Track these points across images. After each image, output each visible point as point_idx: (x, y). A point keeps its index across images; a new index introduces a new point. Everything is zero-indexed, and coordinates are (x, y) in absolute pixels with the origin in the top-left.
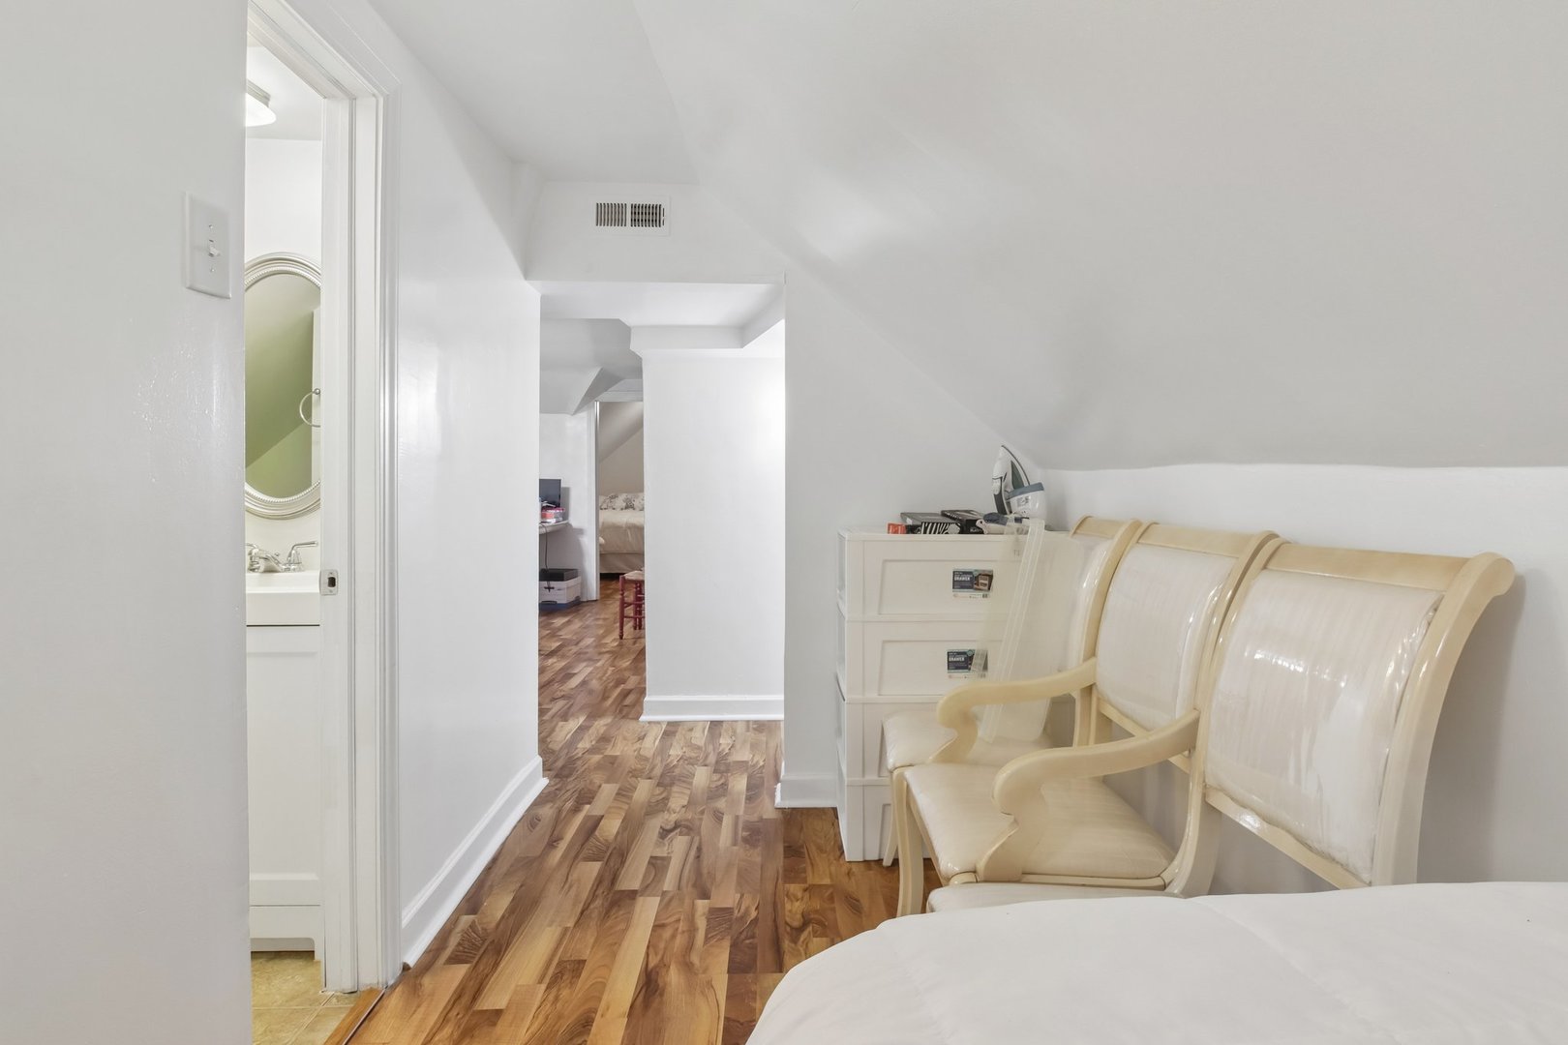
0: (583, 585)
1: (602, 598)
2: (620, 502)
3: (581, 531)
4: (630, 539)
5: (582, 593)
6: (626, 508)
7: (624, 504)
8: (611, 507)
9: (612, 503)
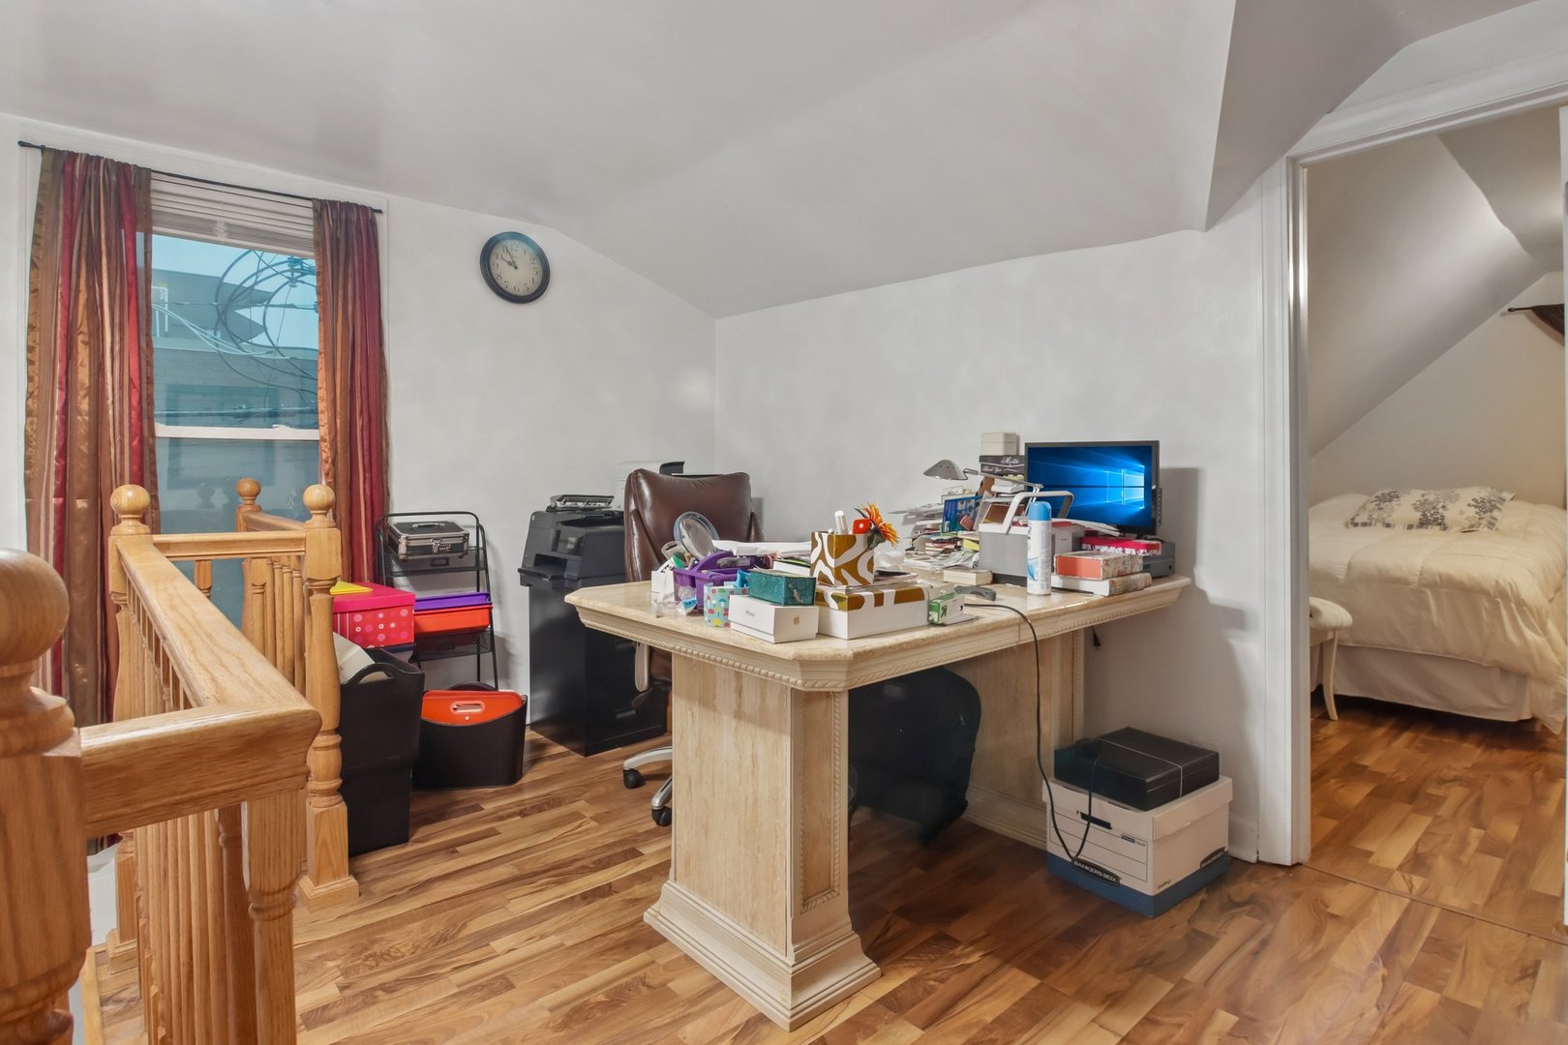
0: (1243, 807)
1: (1317, 851)
2: (1405, 509)
3: (1237, 618)
4: (1435, 618)
5: (1234, 833)
6: (1423, 523)
7: (1418, 515)
8: (1355, 521)
9: (1363, 507)
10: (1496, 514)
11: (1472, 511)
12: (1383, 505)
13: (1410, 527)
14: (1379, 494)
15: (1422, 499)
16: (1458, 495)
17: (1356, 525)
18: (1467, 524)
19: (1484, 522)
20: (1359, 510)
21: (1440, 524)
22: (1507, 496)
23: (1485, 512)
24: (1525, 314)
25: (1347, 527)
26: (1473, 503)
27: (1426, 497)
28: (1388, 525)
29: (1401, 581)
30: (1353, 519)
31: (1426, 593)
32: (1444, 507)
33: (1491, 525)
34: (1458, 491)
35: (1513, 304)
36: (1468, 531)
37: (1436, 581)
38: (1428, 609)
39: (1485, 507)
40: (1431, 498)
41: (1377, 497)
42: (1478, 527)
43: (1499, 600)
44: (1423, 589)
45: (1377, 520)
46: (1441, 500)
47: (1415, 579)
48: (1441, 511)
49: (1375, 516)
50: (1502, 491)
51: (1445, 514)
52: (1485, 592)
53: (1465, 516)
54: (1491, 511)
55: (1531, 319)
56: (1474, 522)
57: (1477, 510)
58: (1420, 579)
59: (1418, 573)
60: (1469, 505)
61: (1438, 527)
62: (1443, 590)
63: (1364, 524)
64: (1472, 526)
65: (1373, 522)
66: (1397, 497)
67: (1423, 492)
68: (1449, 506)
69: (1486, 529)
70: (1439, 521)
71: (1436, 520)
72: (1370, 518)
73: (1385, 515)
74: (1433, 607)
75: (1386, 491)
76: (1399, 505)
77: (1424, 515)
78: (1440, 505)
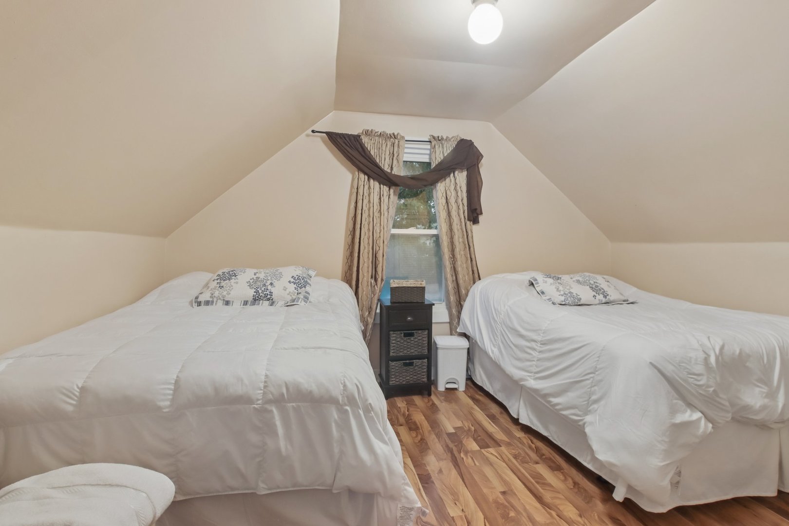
2: (241, 288)
4: (282, 444)
6: (256, 300)
7: (251, 292)
8: (199, 300)
9: (206, 286)
10: (308, 288)
11: (292, 287)
12: (223, 283)
13: (246, 303)
14: (220, 272)
15: (255, 277)
16: (281, 273)
17: (199, 304)
18: (289, 298)
19: (301, 296)
20: (203, 288)
21: (268, 300)
22: (312, 273)
23: (301, 288)
24: (322, 138)
25: (192, 306)
26: (292, 280)
27: (257, 275)
28: (227, 303)
29: (244, 400)
30: (197, 298)
31: (271, 411)
32: (271, 284)
33: (306, 298)
34: (281, 270)
35: (316, 128)
36: (291, 304)
37: (283, 395)
38: (275, 434)
39: (301, 283)
40: (262, 276)
41: (219, 275)
42: (298, 302)
43: (348, 408)
44: (268, 407)
45: (218, 298)
46: (269, 278)
47: (258, 394)
48: (269, 287)
49: (217, 294)
50: (308, 269)
51: (273, 290)
52: (333, 401)
53: (287, 291)
54: (305, 287)
55: (324, 142)
56: (294, 297)
57: (295, 286)
58: (264, 393)
59: (262, 385)
60: (290, 282)
61: (267, 302)
62: (290, 405)
63: (207, 303)
64: (293, 301)
65: (215, 300)
66: (236, 276)
67: (255, 271)
68: (276, 283)
69: (303, 303)
70: (269, 296)
71: (266, 295)
72: (212, 296)
73: (225, 293)
74: (280, 431)
75: (226, 270)
76: (237, 283)
77: (257, 292)
78: (269, 282)
